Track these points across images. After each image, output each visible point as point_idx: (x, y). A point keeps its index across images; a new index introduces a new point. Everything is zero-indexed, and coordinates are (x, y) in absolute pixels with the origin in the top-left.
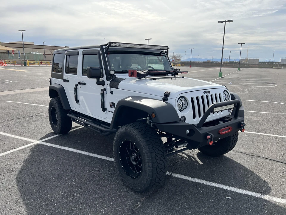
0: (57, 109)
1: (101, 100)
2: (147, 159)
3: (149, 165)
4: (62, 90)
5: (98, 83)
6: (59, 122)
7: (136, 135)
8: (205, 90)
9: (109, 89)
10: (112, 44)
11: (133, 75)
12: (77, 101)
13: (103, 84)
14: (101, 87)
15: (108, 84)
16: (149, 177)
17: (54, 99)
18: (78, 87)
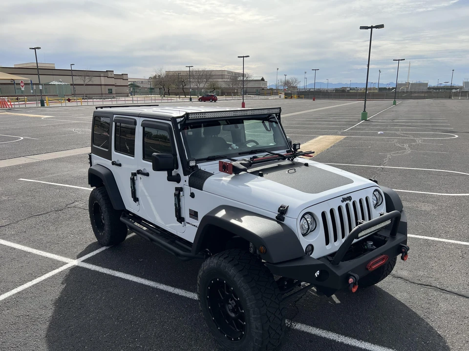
0: (104, 208)
1: (175, 205)
2: (253, 316)
3: (256, 326)
4: (110, 176)
5: (171, 178)
6: (107, 228)
7: (234, 277)
8: (344, 197)
9: (188, 190)
10: (190, 116)
11: (226, 170)
12: (136, 199)
13: (177, 179)
14: (175, 185)
15: (185, 181)
16: (257, 344)
17: (98, 191)
18: (137, 178)
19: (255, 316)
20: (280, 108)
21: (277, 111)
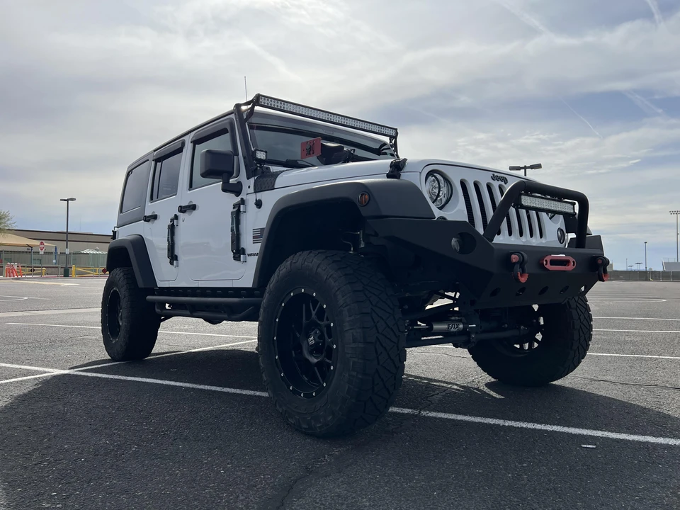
1: (232, 230)
2: (348, 319)
3: (353, 335)
5: (227, 188)
7: (318, 267)
9: (251, 200)
10: (262, 101)
11: (311, 152)
12: (173, 257)
13: (236, 190)
14: (233, 199)
15: (249, 187)
16: (355, 374)
18: (177, 223)
19: (351, 318)
20: (396, 129)
21: (392, 133)
